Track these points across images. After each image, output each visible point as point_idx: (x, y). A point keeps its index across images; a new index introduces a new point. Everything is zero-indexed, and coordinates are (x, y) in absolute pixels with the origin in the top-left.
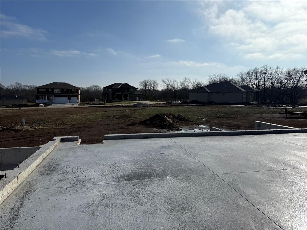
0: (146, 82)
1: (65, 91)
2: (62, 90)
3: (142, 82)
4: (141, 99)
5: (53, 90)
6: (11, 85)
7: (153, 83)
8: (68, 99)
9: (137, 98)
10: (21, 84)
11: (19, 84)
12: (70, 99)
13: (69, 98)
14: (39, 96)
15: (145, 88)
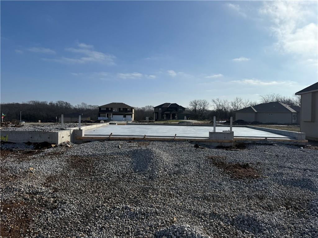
0: (196, 102)
1: (122, 110)
2: (120, 109)
3: (192, 102)
4: (188, 118)
5: (112, 109)
6: (78, 105)
8: (124, 117)
9: (185, 117)
10: (86, 104)
11: (84, 104)
12: (125, 117)
14: (101, 114)
15: (195, 108)
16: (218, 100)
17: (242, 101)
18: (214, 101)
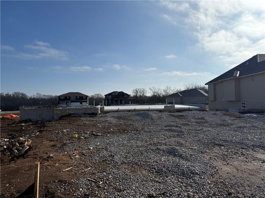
0: (137, 90)
1: (78, 98)
3: (134, 90)
4: (132, 103)
5: (70, 97)
7: (143, 91)
9: (130, 102)
11: (39, 94)
13: (81, 103)
14: (60, 102)
15: (137, 95)
16: (154, 88)
17: (171, 88)
18: (150, 89)
